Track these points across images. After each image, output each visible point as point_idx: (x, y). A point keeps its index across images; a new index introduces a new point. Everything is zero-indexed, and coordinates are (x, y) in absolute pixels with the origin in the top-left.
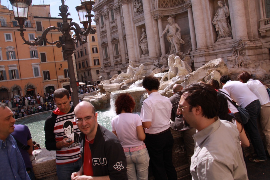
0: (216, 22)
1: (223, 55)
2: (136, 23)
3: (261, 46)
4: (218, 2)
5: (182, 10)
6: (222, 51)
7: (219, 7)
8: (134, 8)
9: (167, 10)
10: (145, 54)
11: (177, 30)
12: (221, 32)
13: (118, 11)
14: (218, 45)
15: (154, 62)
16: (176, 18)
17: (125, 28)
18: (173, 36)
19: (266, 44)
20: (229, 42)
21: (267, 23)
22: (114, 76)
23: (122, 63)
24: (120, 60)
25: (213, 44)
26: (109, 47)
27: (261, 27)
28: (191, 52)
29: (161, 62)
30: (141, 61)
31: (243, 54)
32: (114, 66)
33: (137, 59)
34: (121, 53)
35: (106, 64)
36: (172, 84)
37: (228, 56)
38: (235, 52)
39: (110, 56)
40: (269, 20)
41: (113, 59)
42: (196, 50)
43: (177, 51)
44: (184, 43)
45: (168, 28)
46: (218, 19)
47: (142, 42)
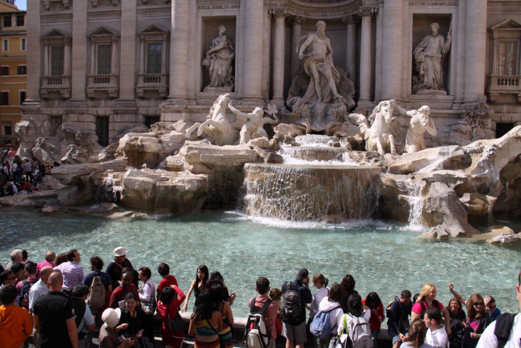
0: (424, 58)
2: (204, 8)
11: (328, 51)
12: (428, 78)
14: (420, 100)
18: (325, 63)
20: (444, 100)
21: (501, 83)
22: (157, 126)
23: (118, 97)
24: (113, 87)
25: (408, 96)
26: (73, 47)
27: (492, 86)
28: (359, 103)
29: (295, 112)
30: (203, 100)
31: (483, 125)
32: (86, 101)
33: (192, 95)
34: (121, 71)
35: (49, 93)
36: (441, 160)
37: (461, 124)
38: (471, 119)
39: (74, 72)
40: (504, 79)
41: (85, 83)
42: (370, 100)
43: (338, 96)
44: (338, 81)
45: (312, 42)
46: (429, 53)
47: (215, 56)
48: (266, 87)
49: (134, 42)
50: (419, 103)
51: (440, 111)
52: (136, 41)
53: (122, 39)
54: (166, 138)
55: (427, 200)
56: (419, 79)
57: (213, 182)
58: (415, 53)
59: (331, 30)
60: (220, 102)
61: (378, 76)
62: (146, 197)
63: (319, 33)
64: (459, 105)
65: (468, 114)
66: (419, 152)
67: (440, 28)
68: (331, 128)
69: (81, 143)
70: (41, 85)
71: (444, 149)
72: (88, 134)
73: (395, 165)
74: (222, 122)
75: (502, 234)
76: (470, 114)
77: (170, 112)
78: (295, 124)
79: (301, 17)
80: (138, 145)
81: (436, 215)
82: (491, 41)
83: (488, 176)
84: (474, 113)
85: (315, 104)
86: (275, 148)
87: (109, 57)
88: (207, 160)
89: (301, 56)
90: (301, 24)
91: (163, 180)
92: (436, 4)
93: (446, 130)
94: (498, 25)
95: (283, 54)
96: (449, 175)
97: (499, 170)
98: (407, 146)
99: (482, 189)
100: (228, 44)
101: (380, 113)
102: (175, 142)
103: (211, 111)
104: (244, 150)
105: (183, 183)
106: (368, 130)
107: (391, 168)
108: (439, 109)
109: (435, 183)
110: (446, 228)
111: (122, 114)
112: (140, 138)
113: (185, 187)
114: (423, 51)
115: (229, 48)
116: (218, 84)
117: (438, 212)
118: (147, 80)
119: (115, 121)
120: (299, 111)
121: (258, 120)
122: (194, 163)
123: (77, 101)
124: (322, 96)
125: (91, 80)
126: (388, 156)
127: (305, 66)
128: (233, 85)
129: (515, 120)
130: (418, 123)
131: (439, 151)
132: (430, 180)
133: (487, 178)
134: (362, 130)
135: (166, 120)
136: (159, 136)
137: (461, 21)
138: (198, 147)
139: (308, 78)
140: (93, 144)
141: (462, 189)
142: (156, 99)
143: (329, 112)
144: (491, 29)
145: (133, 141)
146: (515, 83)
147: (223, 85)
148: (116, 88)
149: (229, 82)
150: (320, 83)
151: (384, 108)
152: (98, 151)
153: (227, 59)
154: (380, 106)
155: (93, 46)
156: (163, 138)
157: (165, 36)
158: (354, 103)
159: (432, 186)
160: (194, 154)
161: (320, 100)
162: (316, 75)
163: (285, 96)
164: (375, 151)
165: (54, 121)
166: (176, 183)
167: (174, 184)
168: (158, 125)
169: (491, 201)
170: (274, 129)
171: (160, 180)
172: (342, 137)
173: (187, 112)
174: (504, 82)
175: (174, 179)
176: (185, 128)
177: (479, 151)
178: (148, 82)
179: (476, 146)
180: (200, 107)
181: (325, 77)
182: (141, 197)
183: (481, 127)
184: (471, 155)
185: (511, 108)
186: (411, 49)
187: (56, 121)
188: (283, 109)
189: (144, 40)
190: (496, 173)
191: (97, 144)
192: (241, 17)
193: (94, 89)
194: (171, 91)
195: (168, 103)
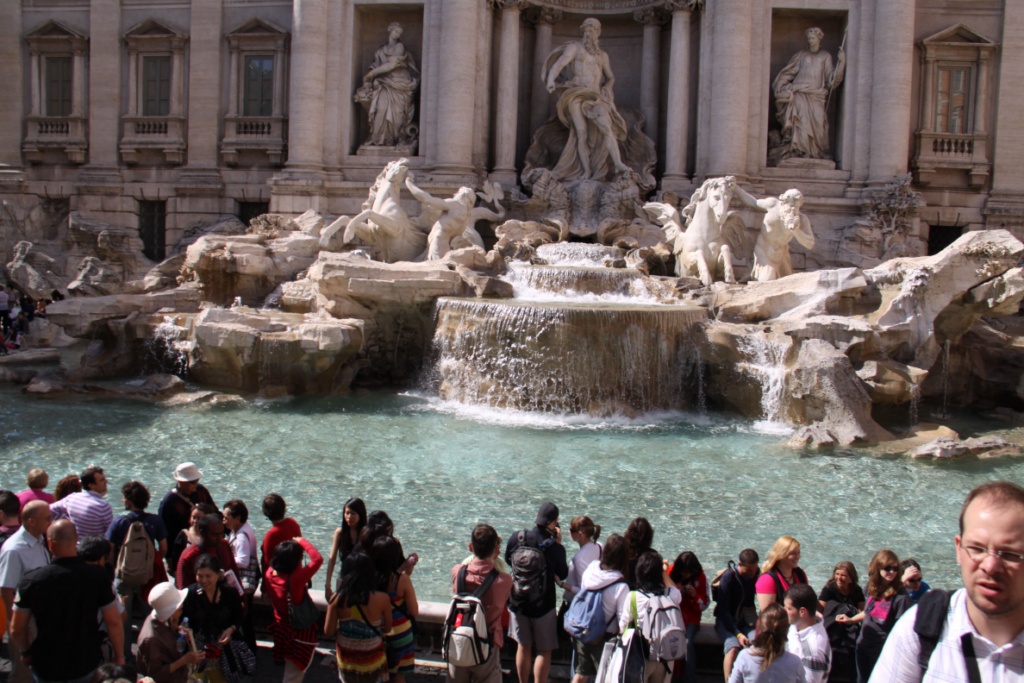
0: (792, 96)
11: (605, 78)
12: (800, 135)
14: (783, 177)
18: (598, 101)
21: (939, 147)
22: (263, 222)
23: (185, 162)
24: (175, 143)
25: (760, 170)
26: (92, 59)
27: (922, 153)
28: (664, 182)
29: (538, 197)
30: (355, 171)
31: (904, 229)
32: (119, 170)
33: (333, 160)
34: (191, 109)
35: (42, 151)
36: (823, 295)
37: (863, 226)
38: (882, 217)
39: (94, 110)
40: (946, 141)
41: (116, 133)
42: (686, 177)
43: (623, 166)
44: (623, 138)
45: (574, 60)
46: (803, 87)
47: (381, 83)
48: (481, 147)
49: (217, 53)
50: (781, 184)
51: (822, 201)
52: (221, 51)
53: (193, 45)
54: (281, 245)
55: (793, 374)
56: (782, 137)
57: (374, 333)
58: (776, 85)
59: (611, 37)
60: (389, 175)
61: (701, 130)
62: (241, 362)
63: (587, 43)
64: (859, 189)
65: (875, 208)
66: (780, 280)
67: (824, 37)
68: (608, 230)
69: (109, 253)
70: (25, 133)
71: (828, 274)
72: (123, 237)
73: (733, 304)
74: (393, 216)
75: (935, 441)
76: (879, 207)
77: (288, 194)
78: (536, 220)
79: (551, 9)
80: (225, 259)
81: (810, 403)
82: (923, 67)
83: (911, 328)
84: (888, 205)
85: (577, 182)
86: (498, 267)
87: (167, 80)
88: (362, 291)
89: (551, 87)
90: (553, 24)
91: (274, 329)
93: (833, 237)
94: (935, 36)
95: (516, 82)
96: (838, 325)
97: (933, 317)
98: (756, 267)
99: (900, 352)
100: (406, 60)
101: (705, 202)
102: (299, 255)
103: (371, 194)
104: (436, 272)
105: (315, 336)
106: (682, 234)
107: (724, 310)
108: (819, 197)
109: (811, 340)
110: (829, 429)
111: (192, 196)
112: (229, 245)
113: (318, 344)
114: (791, 81)
115: (408, 68)
116: (385, 141)
117: (814, 398)
118: (242, 130)
119: (179, 210)
120: (546, 196)
121: (465, 212)
122: (336, 296)
123: (101, 169)
124: (591, 168)
125: (129, 126)
126: (719, 287)
127: (560, 107)
128: (415, 142)
129: (964, 221)
130: (778, 224)
131: (817, 279)
132: (799, 335)
133: (909, 331)
134: (669, 236)
135: (280, 210)
136: (268, 241)
137: (865, 24)
138: (344, 264)
139: (564, 131)
140: (134, 257)
141: (862, 353)
142: (262, 168)
143: (606, 200)
144: (922, 43)
145: (214, 250)
146: (966, 148)
147: (395, 142)
148: (181, 144)
149: (408, 135)
150: (588, 141)
151: (712, 193)
152: (143, 270)
153: (405, 91)
154: (706, 189)
155: (133, 59)
156: (274, 246)
157: (280, 42)
158: (654, 182)
159: (803, 346)
160: (336, 278)
161: (587, 175)
162: (580, 125)
163: (519, 166)
164: (694, 277)
165: (52, 210)
166: (300, 335)
167: (297, 338)
168: (265, 219)
169: (918, 376)
170: (497, 230)
171: (268, 328)
172: (629, 248)
173: (323, 195)
174: (946, 147)
175: (297, 328)
176: (320, 225)
177: (895, 280)
178: (245, 133)
179: (890, 270)
180: (349, 185)
181: (598, 130)
182: (230, 362)
183: (900, 233)
184: (880, 286)
185: (958, 197)
186: (768, 77)
187: (57, 210)
188: (515, 191)
189: (238, 48)
190: (927, 322)
191: (140, 257)
192: (433, 7)
193: (136, 146)
194: (292, 152)
195: (286, 176)
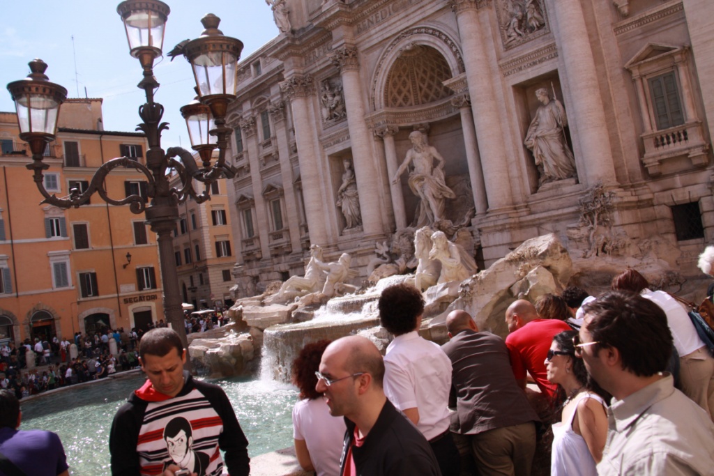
0: (534, 141)
1: (557, 224)
2: (327, 147)
3: (651, 199)
4: (537, 91)
5: (445, 112)
6: (554, 216)
7: (540, 105)
8: (321, 109)
9: (406, 113)
10: (352, 227)
11: (435, 163)
12: (548, 166)
13: (280, 117)
14: (542, 199)
15: (376, 248)
16: (431, 131)
17: (298, 160)
18: (425, 180)
19: (662, 194)
20: (571, 193)
21: (660, 143)
23: (291, 250)
25: (525, 198)
26: (256, 207)
27: (646, 151)
30: (340, 245)
31: (607, 222)
32: (272, 259)
33: (331, 241)
34: (289, 224)
35: (248, 255)
37: (570, 228)
38: (588, 217)
39: (261, 232)
40: (664, 136)
41: (268, 241)
42: (485, 213)
43: (437, 219)
45: (412, 159)
47: (344, 195)
49: (293, 194)
50: (540, 204)
51: (560, 212)
58: (527, 139)
63: (415, 147)
65: (582, 212)
70: (242, 248)
92: (535, 63)
100: (354, 178)
114: (536, 130)
123: (266, 260)
125: (271, 237)
129: (695, 197)
144: (625, 68)
146: (682, 137)
147: (357, 224)
148: (288, 242)
153: (354, 196)
155: (268, 204)
174: (665, 141)
185: (688, 178)
186: (519, 133)
192: (354, 148)
193: (275, 246)
